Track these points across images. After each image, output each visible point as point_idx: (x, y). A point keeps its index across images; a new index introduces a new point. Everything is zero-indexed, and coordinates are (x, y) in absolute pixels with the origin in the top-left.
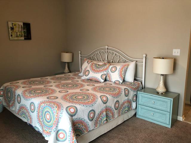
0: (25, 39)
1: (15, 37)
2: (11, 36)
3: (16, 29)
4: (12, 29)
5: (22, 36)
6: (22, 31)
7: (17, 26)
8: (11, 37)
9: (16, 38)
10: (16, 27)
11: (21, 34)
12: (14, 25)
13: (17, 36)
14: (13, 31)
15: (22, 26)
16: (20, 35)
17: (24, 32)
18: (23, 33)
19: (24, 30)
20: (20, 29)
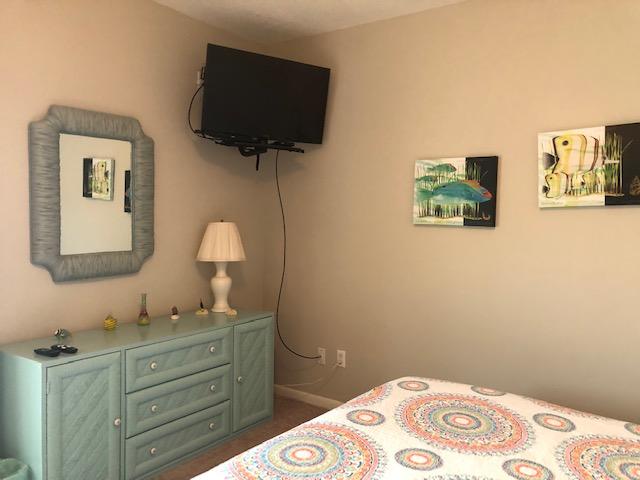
0: (610, 202)
1: (559, 195)
2: (546, 189)
3: (569, 160)
4: (552, 160)
5: (593, 189)
6: (599, 166)
7: (576, 144)
8: (541, 196)
9: (565, 201)
10: (569, 150)
11: (588, 180)
12: (559, 142)
13: (570, 192)
14: (554, 170)
15: (602, 142)
16: (583, 184)
17: (609, 167)
18: (599, 174)
19: (607, 161)
20: (589, 159)
